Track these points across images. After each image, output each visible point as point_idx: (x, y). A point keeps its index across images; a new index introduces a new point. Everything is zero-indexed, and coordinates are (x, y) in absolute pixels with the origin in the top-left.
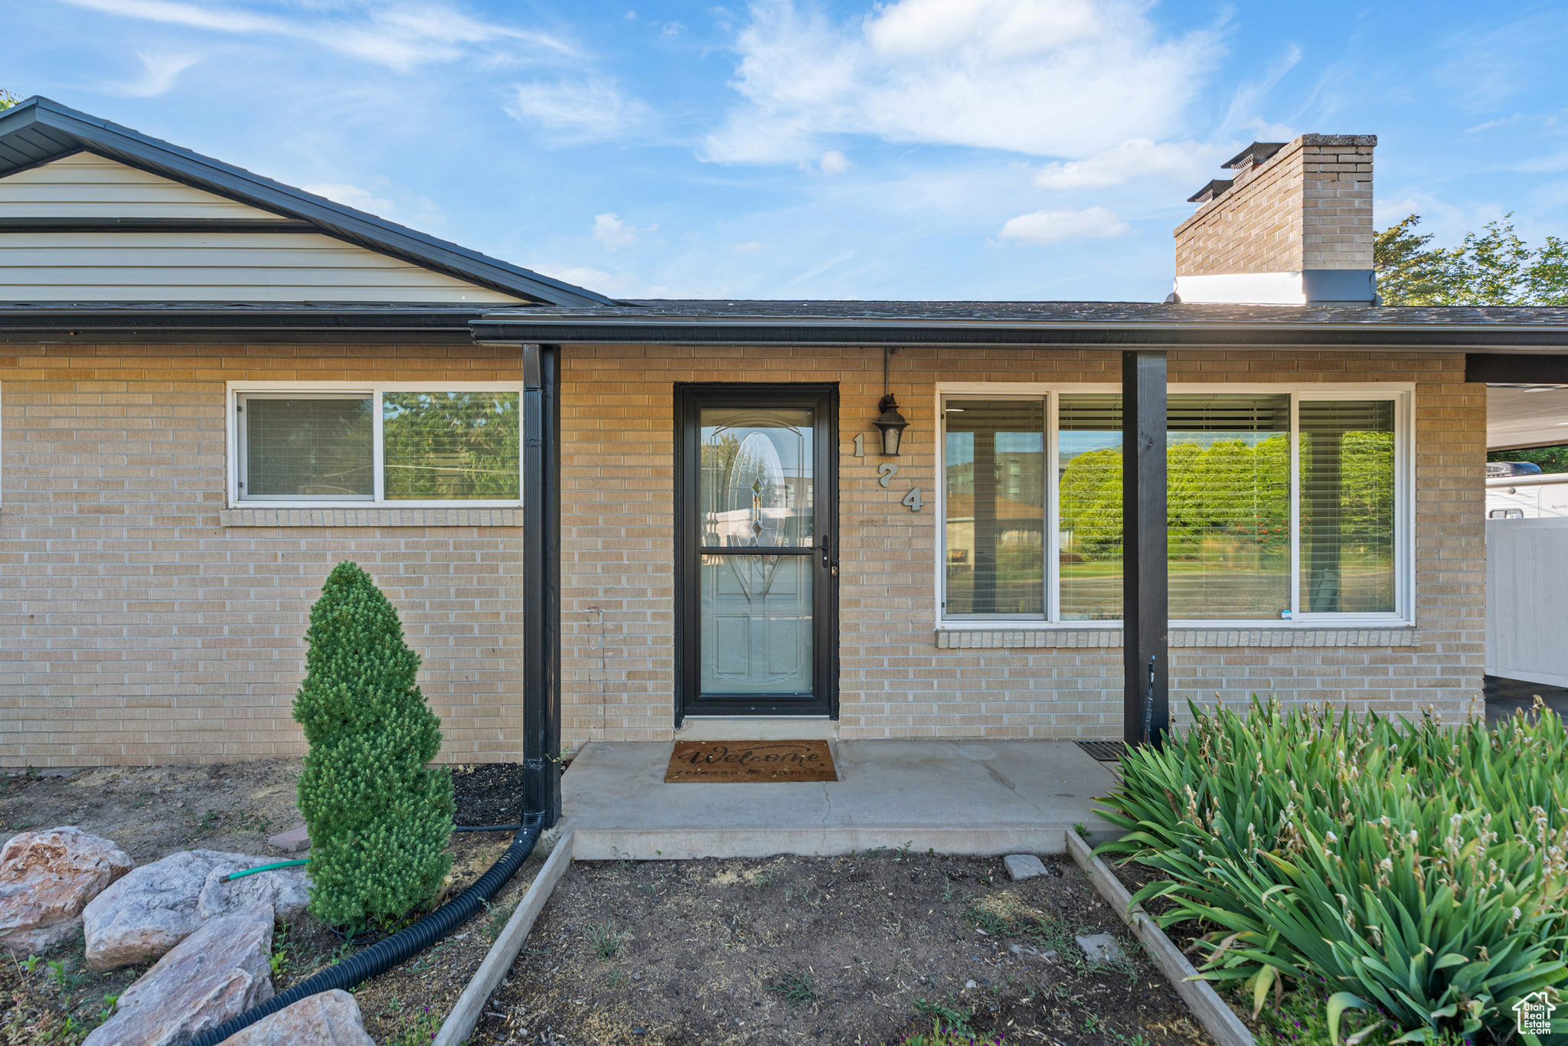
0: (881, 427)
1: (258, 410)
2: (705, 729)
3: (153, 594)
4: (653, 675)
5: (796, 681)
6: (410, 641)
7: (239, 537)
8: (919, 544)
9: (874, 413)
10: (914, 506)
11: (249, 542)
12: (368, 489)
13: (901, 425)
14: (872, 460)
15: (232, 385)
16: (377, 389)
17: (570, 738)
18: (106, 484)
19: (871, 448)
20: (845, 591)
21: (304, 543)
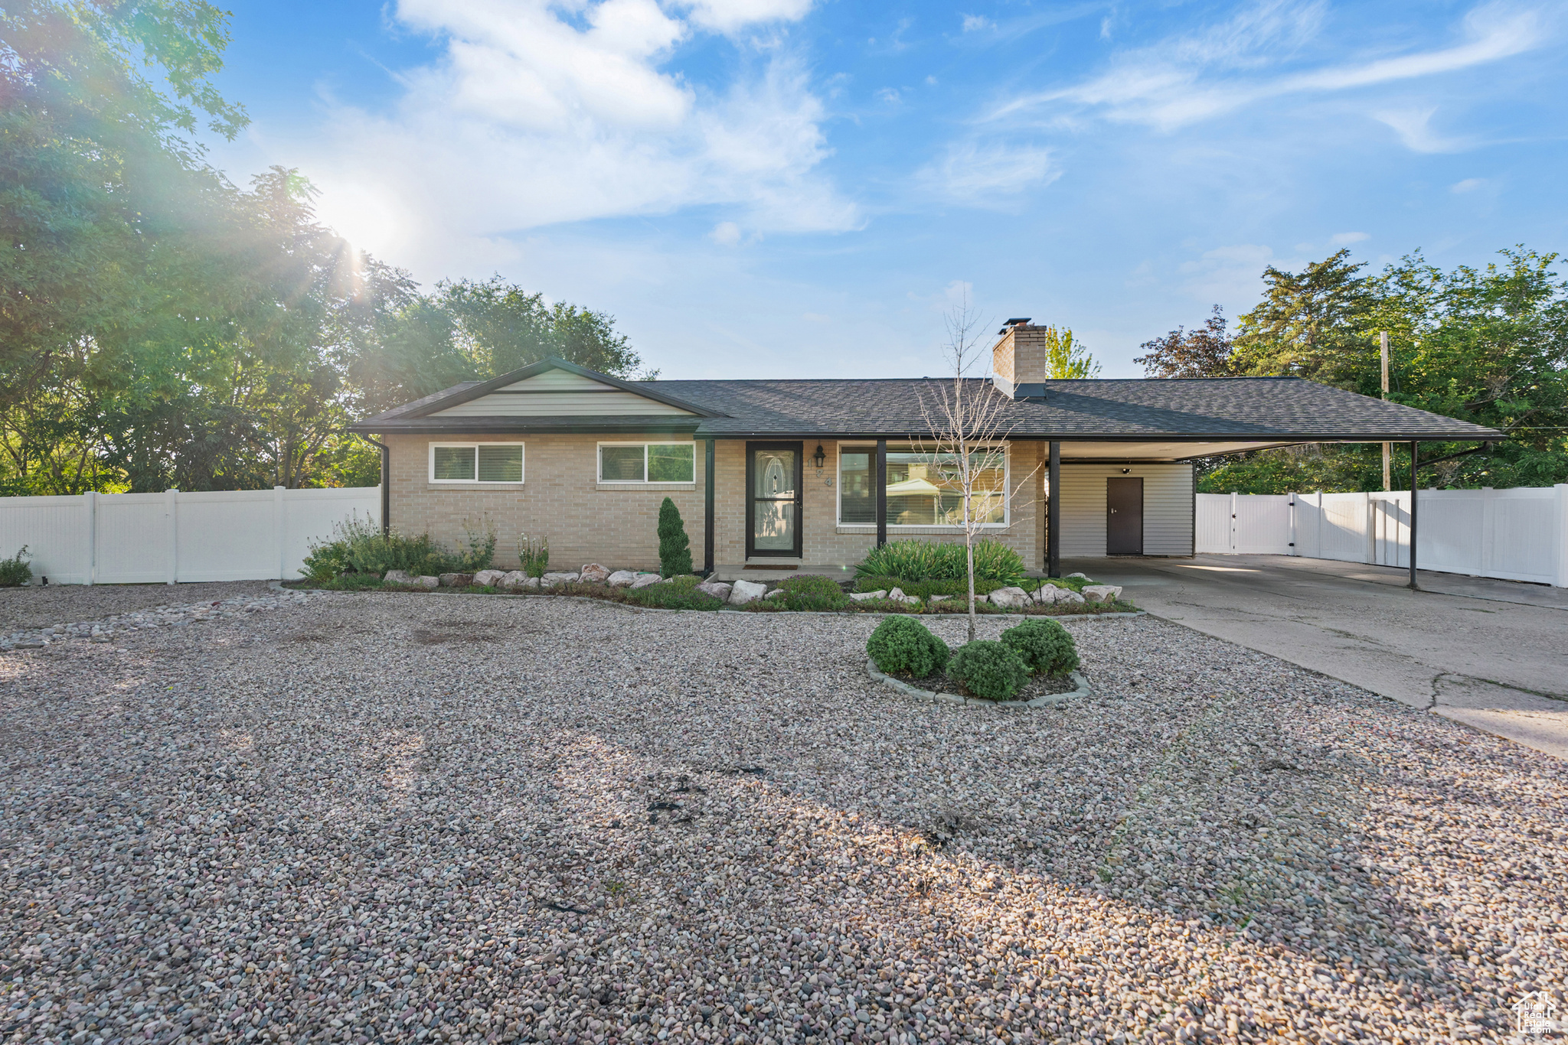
0: (816, 457)
1: (604, 450)
2: (755, 560)
3: (573, 513)
4: (738, 542)
5: (790, 547)
6: (682, 517)
7: (601, 494)
8: (831, 497)
9: (815, 452)
10: (830, 484)
11: (604, 496)
12: (641, 477)
13: (823, 457)
14: (814, 468)
15: (599, 443)
16: (646, 444)
17: (717, 562)
18: (559, 476)
19: (814, 464)
20: (805, 513)
21: (622, 496)
